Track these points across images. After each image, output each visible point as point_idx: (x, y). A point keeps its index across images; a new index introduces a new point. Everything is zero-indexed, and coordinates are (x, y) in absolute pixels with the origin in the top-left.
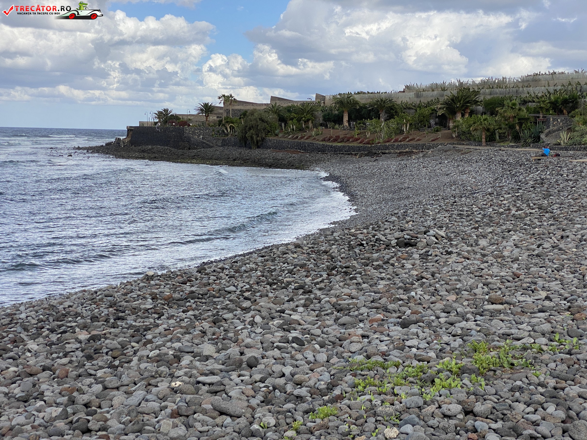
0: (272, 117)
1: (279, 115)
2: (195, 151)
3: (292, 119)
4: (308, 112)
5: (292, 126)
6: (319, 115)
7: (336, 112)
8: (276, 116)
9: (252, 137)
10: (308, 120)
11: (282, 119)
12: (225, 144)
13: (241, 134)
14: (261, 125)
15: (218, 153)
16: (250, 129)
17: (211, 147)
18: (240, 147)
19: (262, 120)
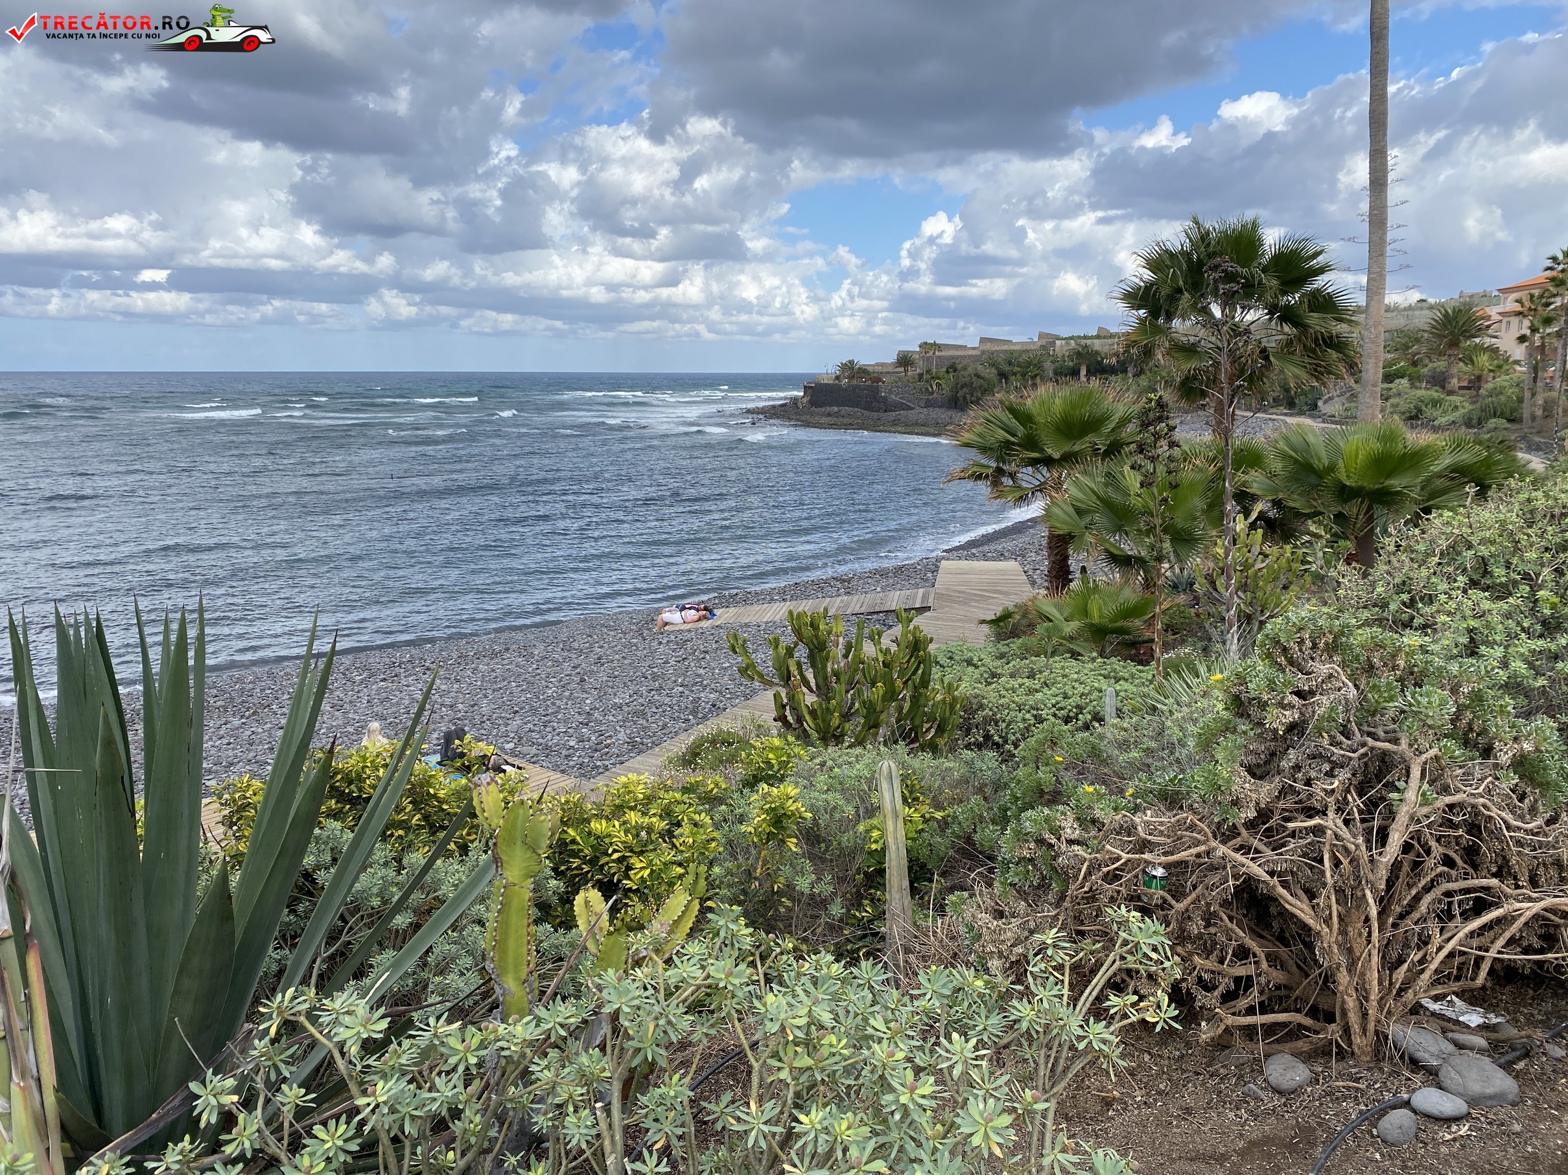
0: (990, 373)
1: (997, 368)
2: (893, 414)
3: (1015, 374)
4: (1035, 365)
5: (1015, 382)
6: (1048, 366)
7: (1071, 364)
8: (994, 370)
9: (965, 398)
10: (1036, 376)
11: (1003, 375)
12: (929, 404)
13: (950, 394)
14: (977, 383)
15: (923, 416)
16: (962, 387)
17: (913, 409)
18: (949, 408)
19: (978, 376)
